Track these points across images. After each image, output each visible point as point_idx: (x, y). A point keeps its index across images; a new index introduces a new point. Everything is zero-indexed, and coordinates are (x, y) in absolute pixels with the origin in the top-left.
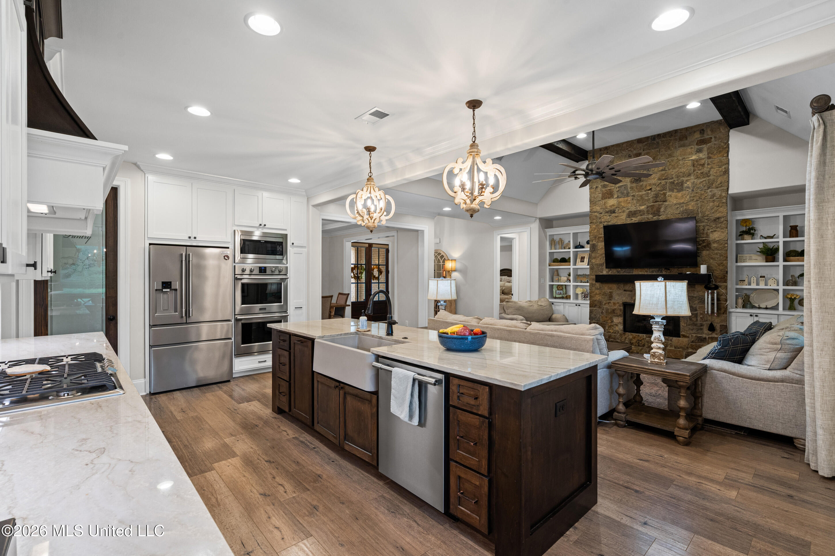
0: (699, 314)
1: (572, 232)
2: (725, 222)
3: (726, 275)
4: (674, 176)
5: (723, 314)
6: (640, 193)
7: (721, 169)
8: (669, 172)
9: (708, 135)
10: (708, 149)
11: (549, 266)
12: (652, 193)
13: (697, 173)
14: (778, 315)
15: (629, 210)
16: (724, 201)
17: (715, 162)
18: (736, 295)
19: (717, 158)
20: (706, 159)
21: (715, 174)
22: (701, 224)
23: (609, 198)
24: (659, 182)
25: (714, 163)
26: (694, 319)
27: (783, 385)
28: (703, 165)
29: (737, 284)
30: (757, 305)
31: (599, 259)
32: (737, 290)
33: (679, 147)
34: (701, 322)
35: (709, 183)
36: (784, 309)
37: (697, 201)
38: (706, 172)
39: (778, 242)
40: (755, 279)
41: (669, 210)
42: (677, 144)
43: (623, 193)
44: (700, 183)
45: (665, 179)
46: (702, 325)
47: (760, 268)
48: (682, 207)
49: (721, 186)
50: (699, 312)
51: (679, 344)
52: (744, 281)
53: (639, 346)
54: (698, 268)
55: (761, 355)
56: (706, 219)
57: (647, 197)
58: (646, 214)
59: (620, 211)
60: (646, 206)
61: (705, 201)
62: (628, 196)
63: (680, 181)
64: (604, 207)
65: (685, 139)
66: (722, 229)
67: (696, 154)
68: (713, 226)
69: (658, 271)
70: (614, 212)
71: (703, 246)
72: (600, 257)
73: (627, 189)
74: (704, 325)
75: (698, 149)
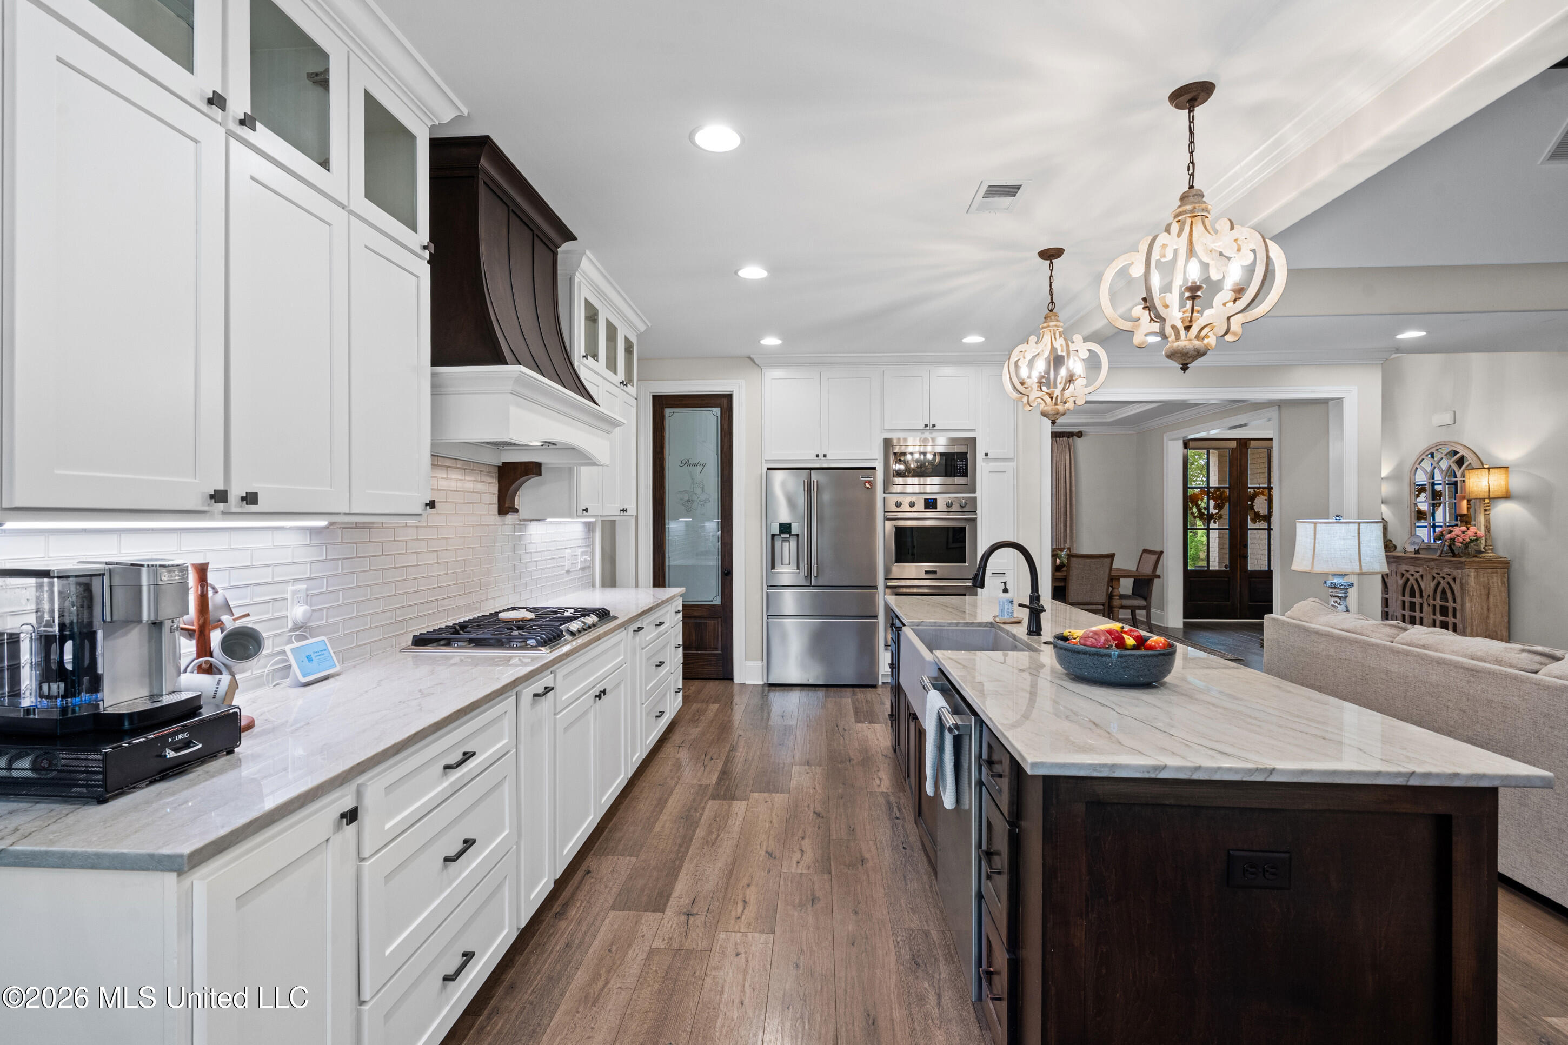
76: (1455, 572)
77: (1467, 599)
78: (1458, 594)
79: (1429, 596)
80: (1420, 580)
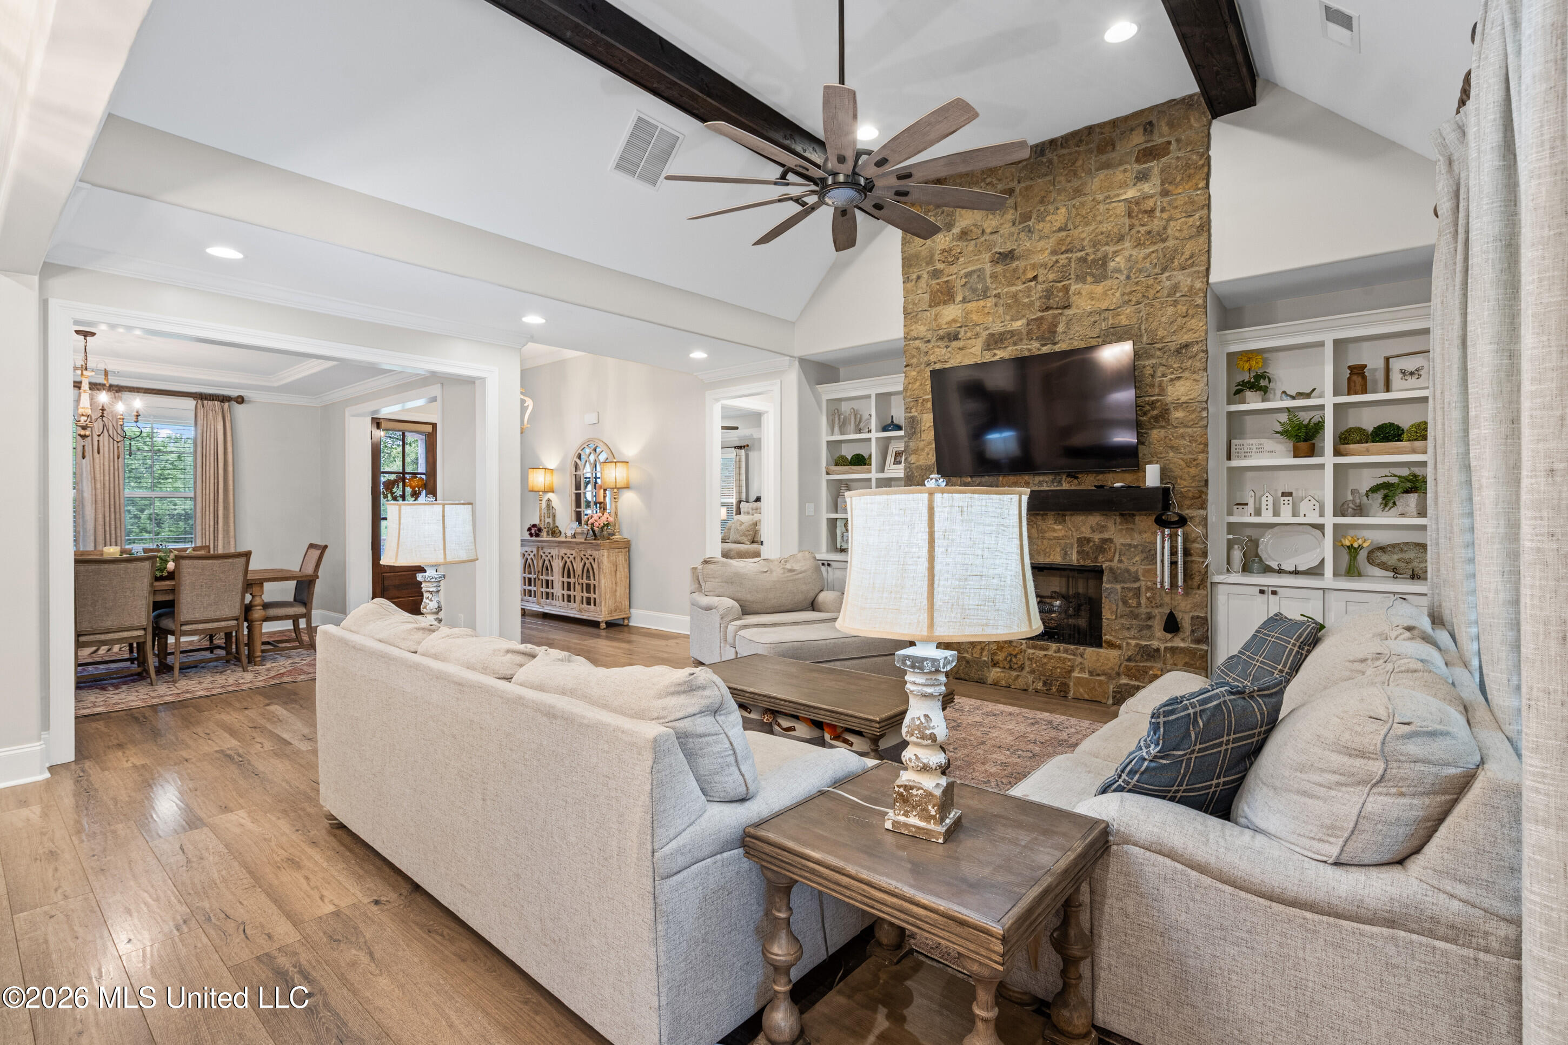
0: (1143, 589)
1: (873, 392)
2: (1202, 355)
3: (1204, 489)
4: (1086, 243)
5: (1199, 588)
6: (1013, 289)
7: (1191, 219)
8: (1075, 233)
9: (1161, 136)
10: (1162, 171)
11: (828, 473)
12: (1039, 287)
13: (1139, 232)
14: (1324, 590)
15: (987, 332)
16: (1200, 301)
17: (1179, 203)
18: (1229, 540)
19: (1182, 194)
20: (1158, 197)
21: (1177, 234)
22: (1147, 363)
23: (945, 303)
24: (1054, 259)
25: (1176, 207)
26: (1133, 602)
27: (1394, 939)
28: (1150, 212)
29: (1230, 513)
30: (1274, 565)
31: (924, 454)
32: (1231, 527)
33: (1097, 170)
34: (1148, 610)
35: (1165, 256)
36: (1336, 574)
37: (1138, 303)
38: (1157, 229)
39: (1322, 407)
40: (1270, 499)
41: (1077, 328)
42: (1093, 163)
43: (974, 290)
44: (1145, 258)
45: (1066, 252)
46: (1150, 617)
47: (1282, 473)
48: (1104, 320)
49: (1193, 265)
50: (1143, 583)
51: (1099, 664)
52: (1247, 504)
53: (1011, 668)
54: (1141, 474)
55: (1305, 794)
56: (1160, 349)
57: (1028, 297)
58: (1025, 341)
59: (969, 334)
60: (1024, 321)
61: (1156, 303)
62: (986, 297)
63: (1099, 255)
64: (934, 325)
65: (1110, 148)
66: (1194, 372)
67: (1135, 185)
68: (1175, 366)
69: (1053, 482)
70: (956, 337)
71: (1152, 417)
72: (926, 450)
73: (984, 278)
74: (1154, 617)
75: (1139, 172)
76: (595, 553)
77: (602, 576)
78: (596, 572)
79: (579, 576)
80: (573, 562)
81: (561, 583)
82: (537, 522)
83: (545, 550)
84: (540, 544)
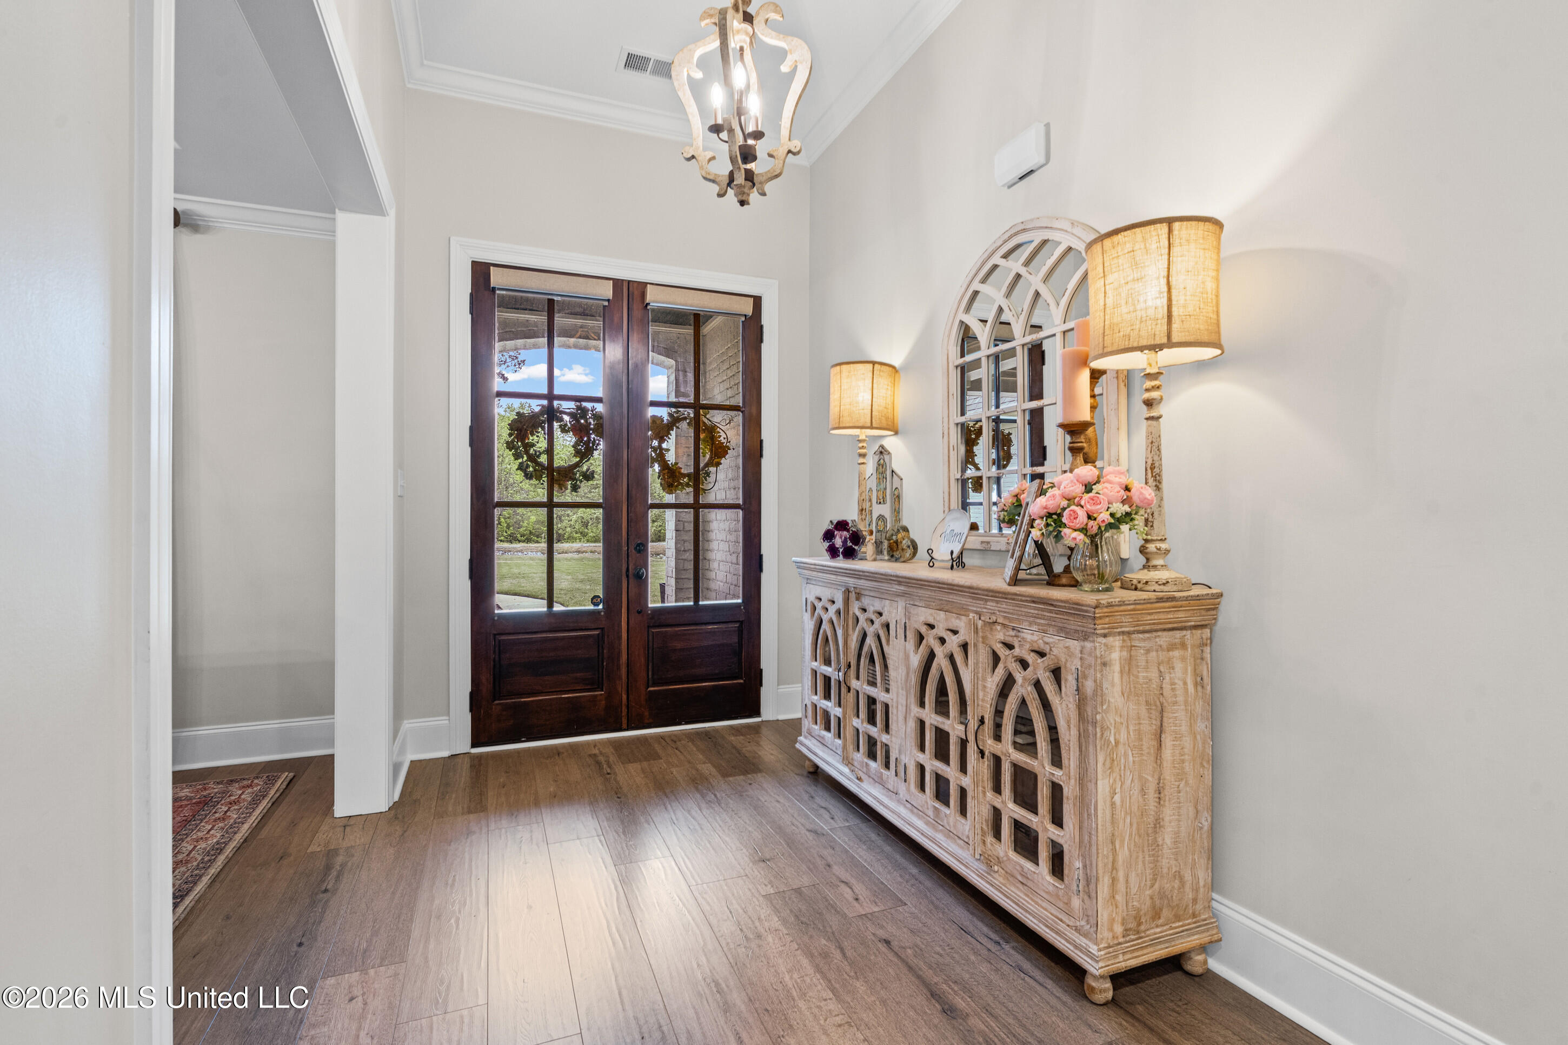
76: (1060, 645)
77: (1101, 759)
78: (1068, 735)
79: (982, 721)
80: (959, 659)
81: (912, 725)
82: (851, 515)
83: (866, 601)
84: (851, 582)
